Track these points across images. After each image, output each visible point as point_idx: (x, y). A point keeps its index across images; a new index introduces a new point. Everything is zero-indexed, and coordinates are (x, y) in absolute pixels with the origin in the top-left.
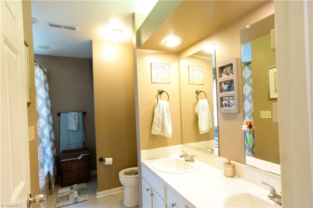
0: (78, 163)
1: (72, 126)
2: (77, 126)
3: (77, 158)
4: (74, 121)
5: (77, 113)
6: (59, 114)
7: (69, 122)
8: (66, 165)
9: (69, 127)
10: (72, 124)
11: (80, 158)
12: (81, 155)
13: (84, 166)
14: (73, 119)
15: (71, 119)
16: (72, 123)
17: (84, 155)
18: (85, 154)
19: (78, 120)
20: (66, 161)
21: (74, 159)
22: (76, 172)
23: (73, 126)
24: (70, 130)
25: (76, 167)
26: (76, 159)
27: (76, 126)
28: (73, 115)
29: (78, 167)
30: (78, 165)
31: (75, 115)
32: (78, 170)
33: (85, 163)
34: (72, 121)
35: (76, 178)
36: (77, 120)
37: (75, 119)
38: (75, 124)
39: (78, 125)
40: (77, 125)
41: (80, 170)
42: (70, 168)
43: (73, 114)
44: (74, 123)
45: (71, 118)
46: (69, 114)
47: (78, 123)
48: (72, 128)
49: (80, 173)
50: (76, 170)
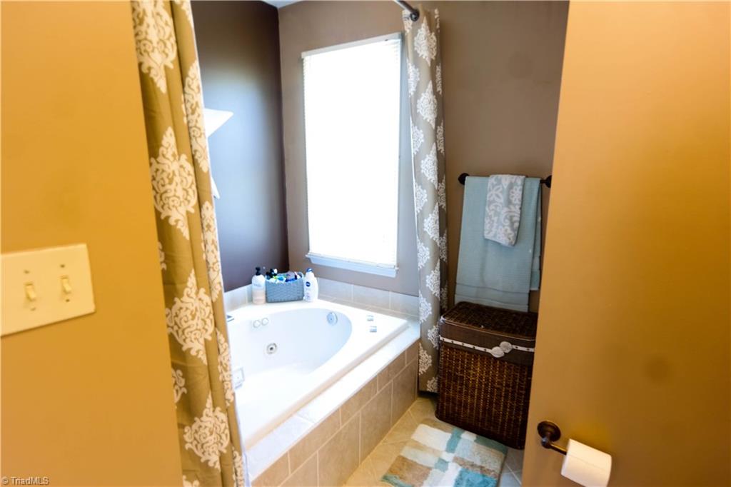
0: (488, 367)
1: (495, 224)
2: (513, 229)
3: (488, 350)
4: (506, 209)
5: (519, 180)
6: (462, 179)
7: (487, 209)
8: (451, 358)
9: (487, 227)
10: (495, 219)
11: (497, 352)
12: (503, 343)
13: (507, 385)
14: (502, 201)
15: (497, 199)
16: (497, 214)
17: (514, 347)
18: (520, 348)
19: (521, 209)
20: (452, 343)
21: (477, 348)
22: (479, 393)
23: (497, 228)
24: (487, 240)
25: (481, 378)
26: (485, 352)
27: (509, 231)
28: (505, 187)
29: (487, 379)
30: (488, 373)
31: (511, 186)
32: (486, 391)
33: (515, 378)
34: (498, 210)
35: (478, 413)
36: (518, 207)
37: (509, 202)
38: (507, 221)
39: (516, 225)
40: (512, 223)
41: (492, 393)
42: (462, 372)
43: (506, 180)
44: (502, 217)
45: (498, 196)
46: (492, 180)
47: (517, 218)
48: (495, 236)
49: (491, 403)
50: (480, 389)
